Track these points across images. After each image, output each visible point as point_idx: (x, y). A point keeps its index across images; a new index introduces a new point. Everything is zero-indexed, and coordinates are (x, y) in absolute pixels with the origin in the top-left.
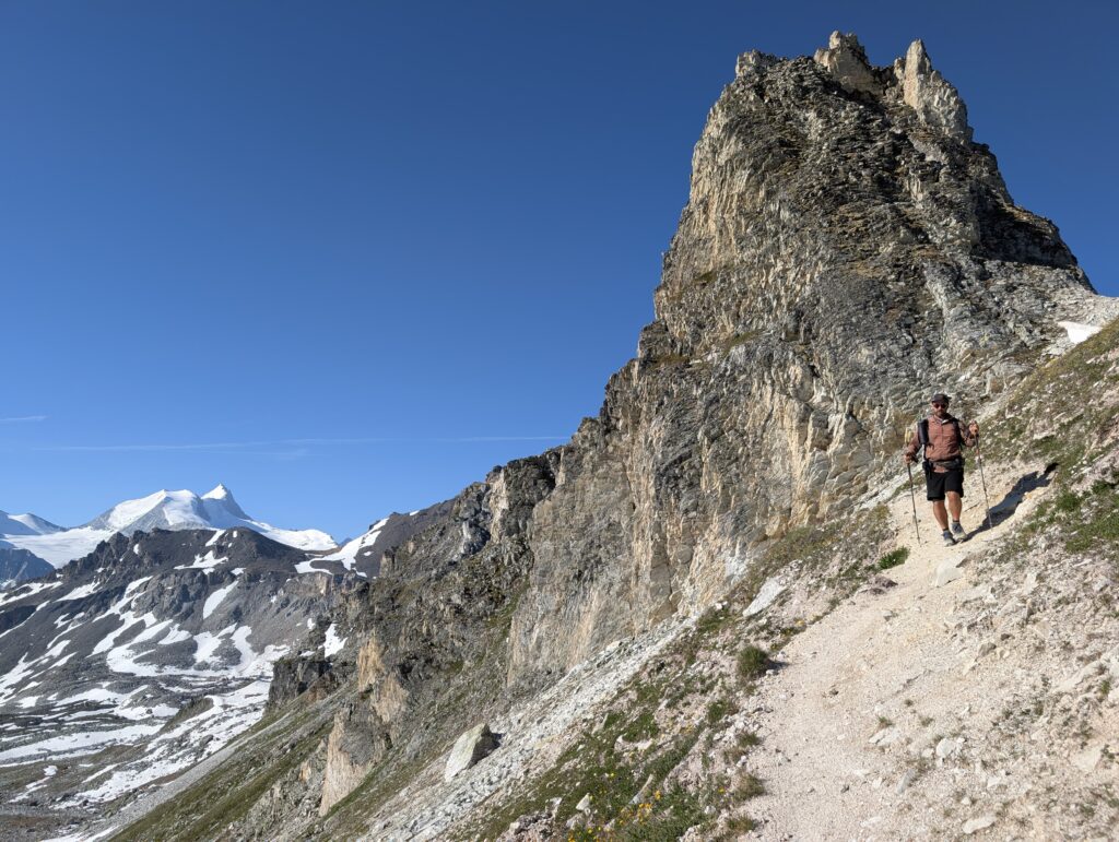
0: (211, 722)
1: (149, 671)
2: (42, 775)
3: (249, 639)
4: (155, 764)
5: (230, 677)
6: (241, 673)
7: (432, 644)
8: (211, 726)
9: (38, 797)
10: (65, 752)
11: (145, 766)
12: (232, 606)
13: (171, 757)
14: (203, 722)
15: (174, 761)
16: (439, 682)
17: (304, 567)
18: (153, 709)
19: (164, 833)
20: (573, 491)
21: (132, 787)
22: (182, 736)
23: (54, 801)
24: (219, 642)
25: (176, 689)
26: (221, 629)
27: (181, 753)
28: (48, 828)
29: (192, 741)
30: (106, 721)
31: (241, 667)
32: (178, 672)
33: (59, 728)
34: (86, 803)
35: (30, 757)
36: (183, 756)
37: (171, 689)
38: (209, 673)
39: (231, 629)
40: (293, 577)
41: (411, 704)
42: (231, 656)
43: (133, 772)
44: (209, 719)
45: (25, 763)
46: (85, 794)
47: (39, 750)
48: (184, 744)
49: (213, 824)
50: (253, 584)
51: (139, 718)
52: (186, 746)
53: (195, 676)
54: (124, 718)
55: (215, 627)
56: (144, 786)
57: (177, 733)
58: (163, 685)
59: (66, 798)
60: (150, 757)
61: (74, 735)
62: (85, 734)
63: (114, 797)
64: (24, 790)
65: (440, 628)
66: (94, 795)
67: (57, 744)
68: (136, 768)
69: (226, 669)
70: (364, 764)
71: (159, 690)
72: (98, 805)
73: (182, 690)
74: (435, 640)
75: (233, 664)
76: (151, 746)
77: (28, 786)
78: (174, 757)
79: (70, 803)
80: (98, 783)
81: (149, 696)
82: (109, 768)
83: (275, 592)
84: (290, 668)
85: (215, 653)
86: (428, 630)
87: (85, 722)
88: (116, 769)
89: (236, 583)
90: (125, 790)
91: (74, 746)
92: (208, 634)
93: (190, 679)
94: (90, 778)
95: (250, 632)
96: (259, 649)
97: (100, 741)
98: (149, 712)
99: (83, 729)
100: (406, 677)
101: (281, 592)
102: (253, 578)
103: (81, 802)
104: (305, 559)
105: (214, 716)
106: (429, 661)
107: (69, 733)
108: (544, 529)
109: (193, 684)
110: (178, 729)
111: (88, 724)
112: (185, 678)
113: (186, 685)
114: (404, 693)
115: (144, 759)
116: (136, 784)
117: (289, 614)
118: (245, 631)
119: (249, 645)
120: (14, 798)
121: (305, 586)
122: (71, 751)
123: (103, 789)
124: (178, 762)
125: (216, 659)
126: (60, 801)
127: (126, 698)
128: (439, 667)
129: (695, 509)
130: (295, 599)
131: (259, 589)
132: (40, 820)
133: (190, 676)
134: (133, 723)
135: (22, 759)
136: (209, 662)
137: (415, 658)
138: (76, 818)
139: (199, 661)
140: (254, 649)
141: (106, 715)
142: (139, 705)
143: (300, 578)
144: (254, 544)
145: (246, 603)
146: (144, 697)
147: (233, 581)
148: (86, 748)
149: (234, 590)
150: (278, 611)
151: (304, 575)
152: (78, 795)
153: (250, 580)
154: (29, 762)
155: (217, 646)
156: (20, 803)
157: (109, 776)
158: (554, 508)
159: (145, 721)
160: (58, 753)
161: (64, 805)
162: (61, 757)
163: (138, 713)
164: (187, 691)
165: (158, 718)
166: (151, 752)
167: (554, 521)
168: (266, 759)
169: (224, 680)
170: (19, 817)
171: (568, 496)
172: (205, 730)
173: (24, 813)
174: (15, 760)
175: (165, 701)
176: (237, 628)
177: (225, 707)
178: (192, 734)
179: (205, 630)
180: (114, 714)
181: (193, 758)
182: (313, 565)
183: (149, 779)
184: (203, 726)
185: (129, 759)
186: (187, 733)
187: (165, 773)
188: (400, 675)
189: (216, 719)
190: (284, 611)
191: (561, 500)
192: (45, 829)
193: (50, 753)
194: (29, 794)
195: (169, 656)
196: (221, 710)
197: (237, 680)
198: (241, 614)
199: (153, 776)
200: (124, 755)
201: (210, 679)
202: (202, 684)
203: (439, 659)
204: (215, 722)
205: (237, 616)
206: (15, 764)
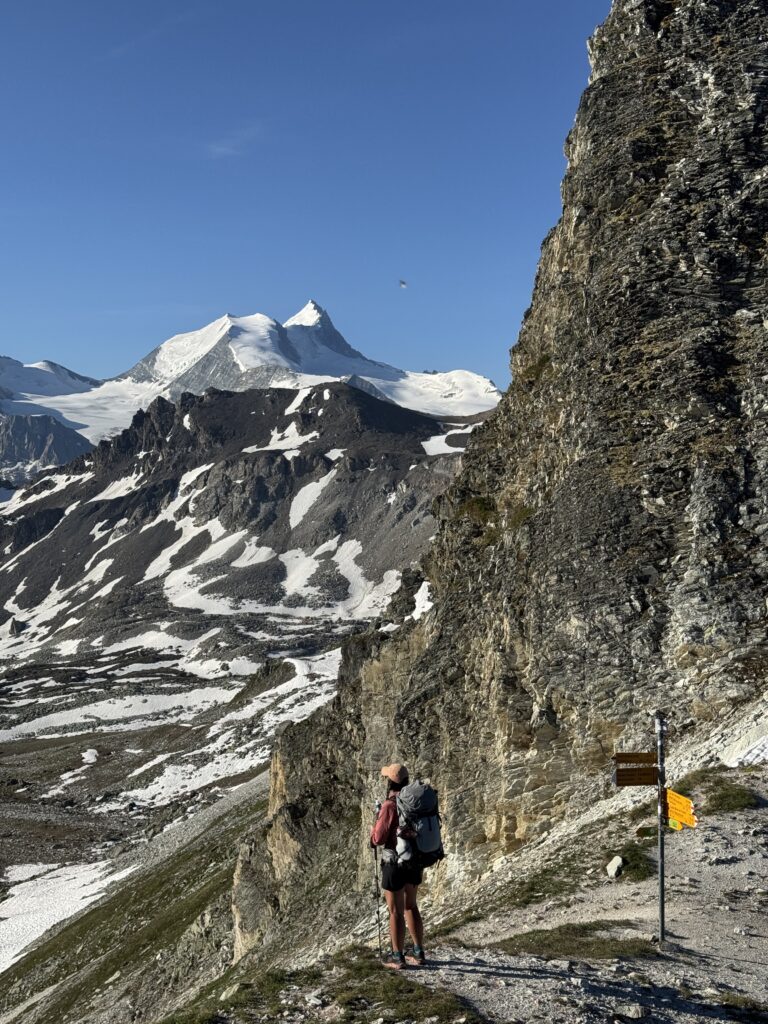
0: (290, 700)
1: (220, 606)
2: (79, 762)
3: (358, 560)
4: (218, 758)
5: (335, 618)
6: (350, 612)
7: (336, 778)
8: (292, 706)
9: (75, 793)
10: (118, 722)
11: (205, 759)
12: (330, 508)
13: (238, 750)
14: (281, 698)
15: (242, 755)
16: (336, 836)
17: (436, 445)
18: (230, 664)
19: (111, 937)
20: (407, 650)
21: (189, 789)
22: (253, 718)
23: (93, 800)
24: (316, 565)
25: (259, 635)
26: (317, 545)
27: (251, 744)
28: (78, 844)
29: (266, 728)
30: (168, 680)
31: (351, 603)
32: (262, 609)
33: (109, 687)
34: (132, 805)
35: (75, 727)
36: (254, 749)
37: (251, 634)
38: (304, 612)
39: (331, 544)
40: (419, 462)
41: (301, 862)
42: (335, 587)
43: (190, 767)
44: (289, 694)
45: (69, 735)
46: (131, 794)
47: (86, 717)
48: (255, 731)
49: (144, 947)
50: (358, 475)
51: (212, 676)
52: (258, 734)
53: (285, 616)
54: (192, 676)
55: (309, 544)
56: (204, 788)
57: (248, 712)
58: (242, 629)
59: (107, 798)
60: (212, 748)
61: (127, 698)
62: (141, 698)
63: (166, 802)
64: (59, 782)
65: (348, 755)
66: (142, 795)
67: (107, 709)
68: (194, 763)
69: (329, 606)
70: (252, 932)
71: (236, 635)
72: (147, 810)
73: (268, 637)
74: (339, 772)
75: (338, 599)
76: (214, 730)
77: (65, 776)
78: (242, 749)
79: (113, 806)
80: (147, 779)
81: (222, 644)
82: (160, 758)
83: (392, 486)
84: (364, 649)
85: (312, 582)
86: (333, 757)
87: (141, 680)
88: (170, 761)
89: (333, 473)
90: (182, 791)
91: (129, 713)
92: (299, 552)
93: (279, 620)
94: (138, 772)
95: (359, 550)
96: (375, 576)
97: (161, 709)
98: (225, 667)
99: (138, 690)
100: (297, 824)
101: (402, 487)
102: (358, 463)
103: (126, 804)
104: (438, 432)
105: (295, 691)
106: (328, 803)
107: (121, 695)
108: (375, 698)
109: (284, 628)
110: (249, 707)
111: (144, 682)
112: (271, 619)
113: (273, 629)
114: (294, 845)
115: (204, 750)
116: (195, 784)
117: (417, 522)
118: (353, 547)
119: (360, 570)
120: (46, 792)
121: (439, 477)
122: (126, 721)
123: (153, 789)
124: (248, 757)
125: (314, 591)
126: (101, 801)
127: (193, 647)
128: (340, 812)
129: (430, 776)
130: (426, 497)
131: (368, 482)
132: (70, 831)
133: (278, 616)
134: (203, 683)
135: (65, 729)
136: (304, 595)
137: (311, 796)
138: (113, 832)
139: (289, 592)
140: (368, 576)
141: (167, 670)
142: (210, 657)
143: (430, 464)
144: (355, 410)
145: (351, 505)
146: (217, 646)
147: (329, 470)
148: (145, 717)
149: (331, 484)
150: (400, 517)
151: (436, 458)
152: (123, 794)
153: (354, 468)
154: (74, 734)
155: (313, 571)
156: (52, 801)
157: (158, 770)
158: (385, 671)
159: (217, 682)
160: (110, 723)
161: (105, 808)
162: (114, 728)
163: (209, 668)
164: (276, 638)
165: (236, 677)
166: (214, 739)
167: (387, 688)
168: (228, 852)
169: (326, 622)
170: (46, 825)
171: (400, 656)
172: (283, 711)
173: (53, 819)
174: (57, 730)
175: (245, 653)
176: (340, 544)
177: (312, 677)
178: (266, 716)
179: (294, 547)
180: (179, 668)
181: (267, 752)
182: (450, 441)
183: (211, 779)
184: (280, 705)
185: (186, 747)
186: (260, 714)
187: (231, 772)
188: (290, 821)
189: (297, 695)
190: (408, 517)
191: (393, 661)
192: (75, 845)
193: (100, 722)
194: (65, 788)
195: (246, 586)
196: (307, 681)
197: (346, 623)
198: (345, 521)
199: (216, 775)
200: (182, 740)
201: (307, 621)
202: (296, 628)
203: (342, 801)
204: (297, 701)
205: (339, 525)
206: (56, 736)
